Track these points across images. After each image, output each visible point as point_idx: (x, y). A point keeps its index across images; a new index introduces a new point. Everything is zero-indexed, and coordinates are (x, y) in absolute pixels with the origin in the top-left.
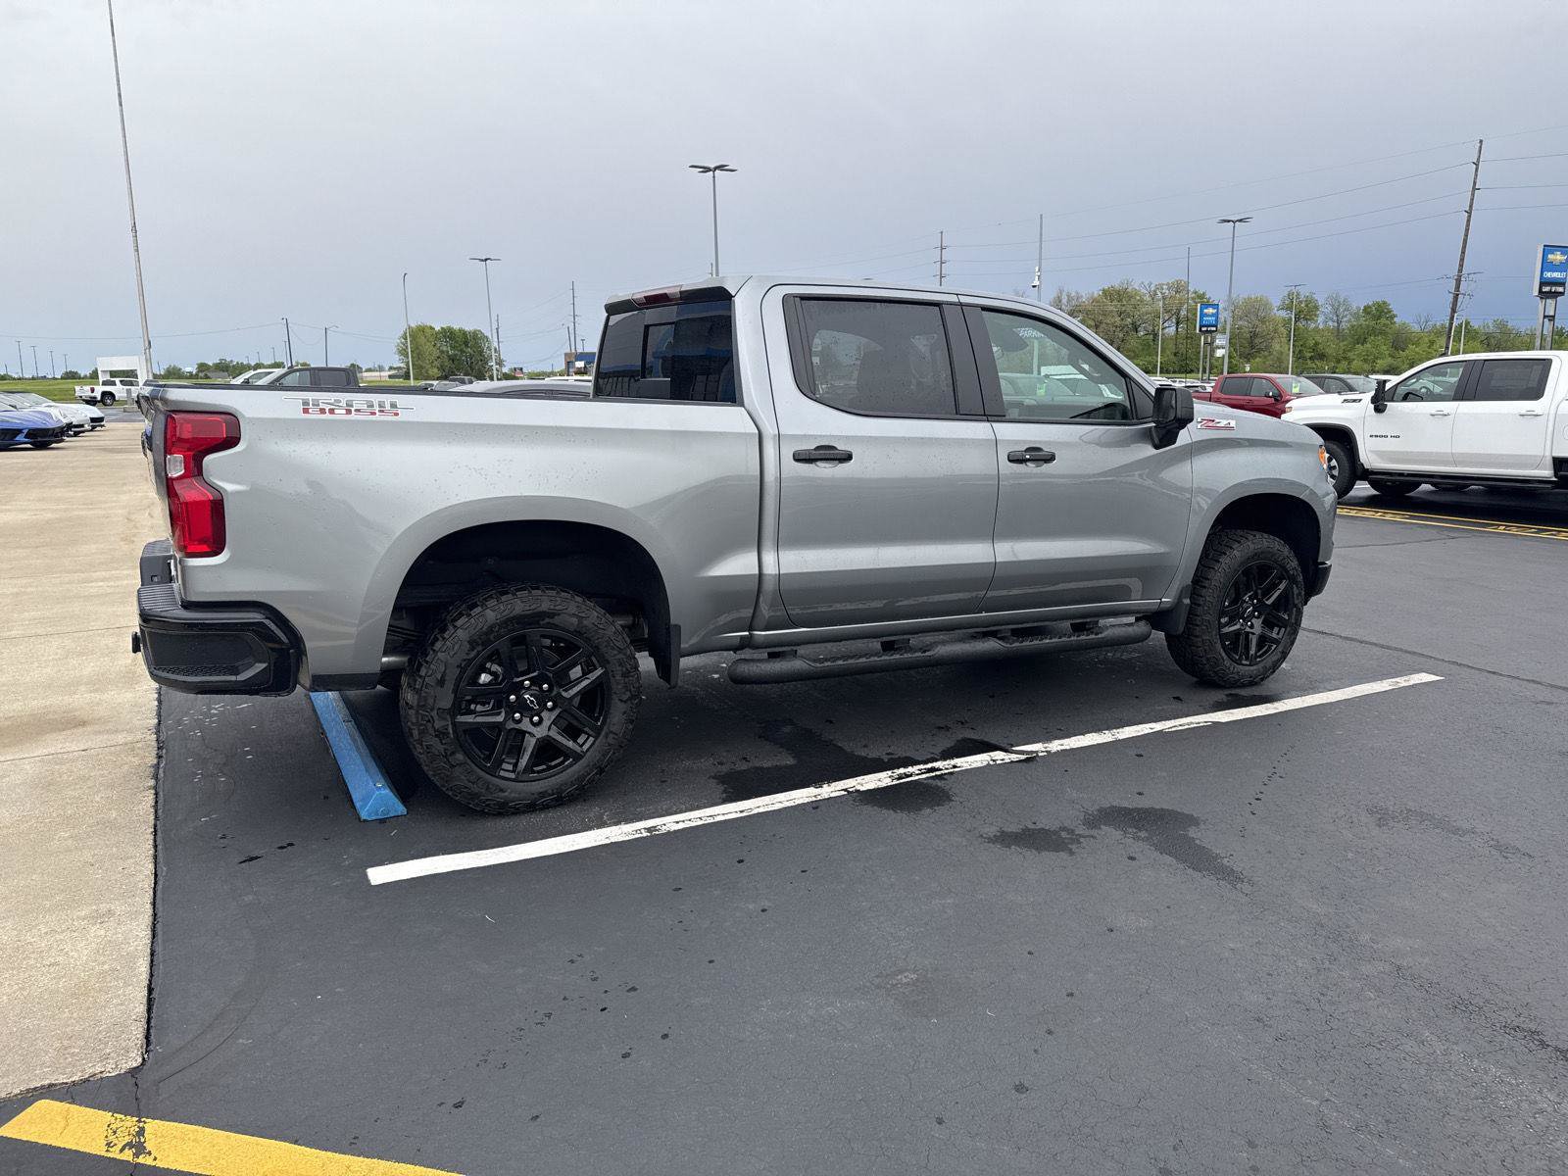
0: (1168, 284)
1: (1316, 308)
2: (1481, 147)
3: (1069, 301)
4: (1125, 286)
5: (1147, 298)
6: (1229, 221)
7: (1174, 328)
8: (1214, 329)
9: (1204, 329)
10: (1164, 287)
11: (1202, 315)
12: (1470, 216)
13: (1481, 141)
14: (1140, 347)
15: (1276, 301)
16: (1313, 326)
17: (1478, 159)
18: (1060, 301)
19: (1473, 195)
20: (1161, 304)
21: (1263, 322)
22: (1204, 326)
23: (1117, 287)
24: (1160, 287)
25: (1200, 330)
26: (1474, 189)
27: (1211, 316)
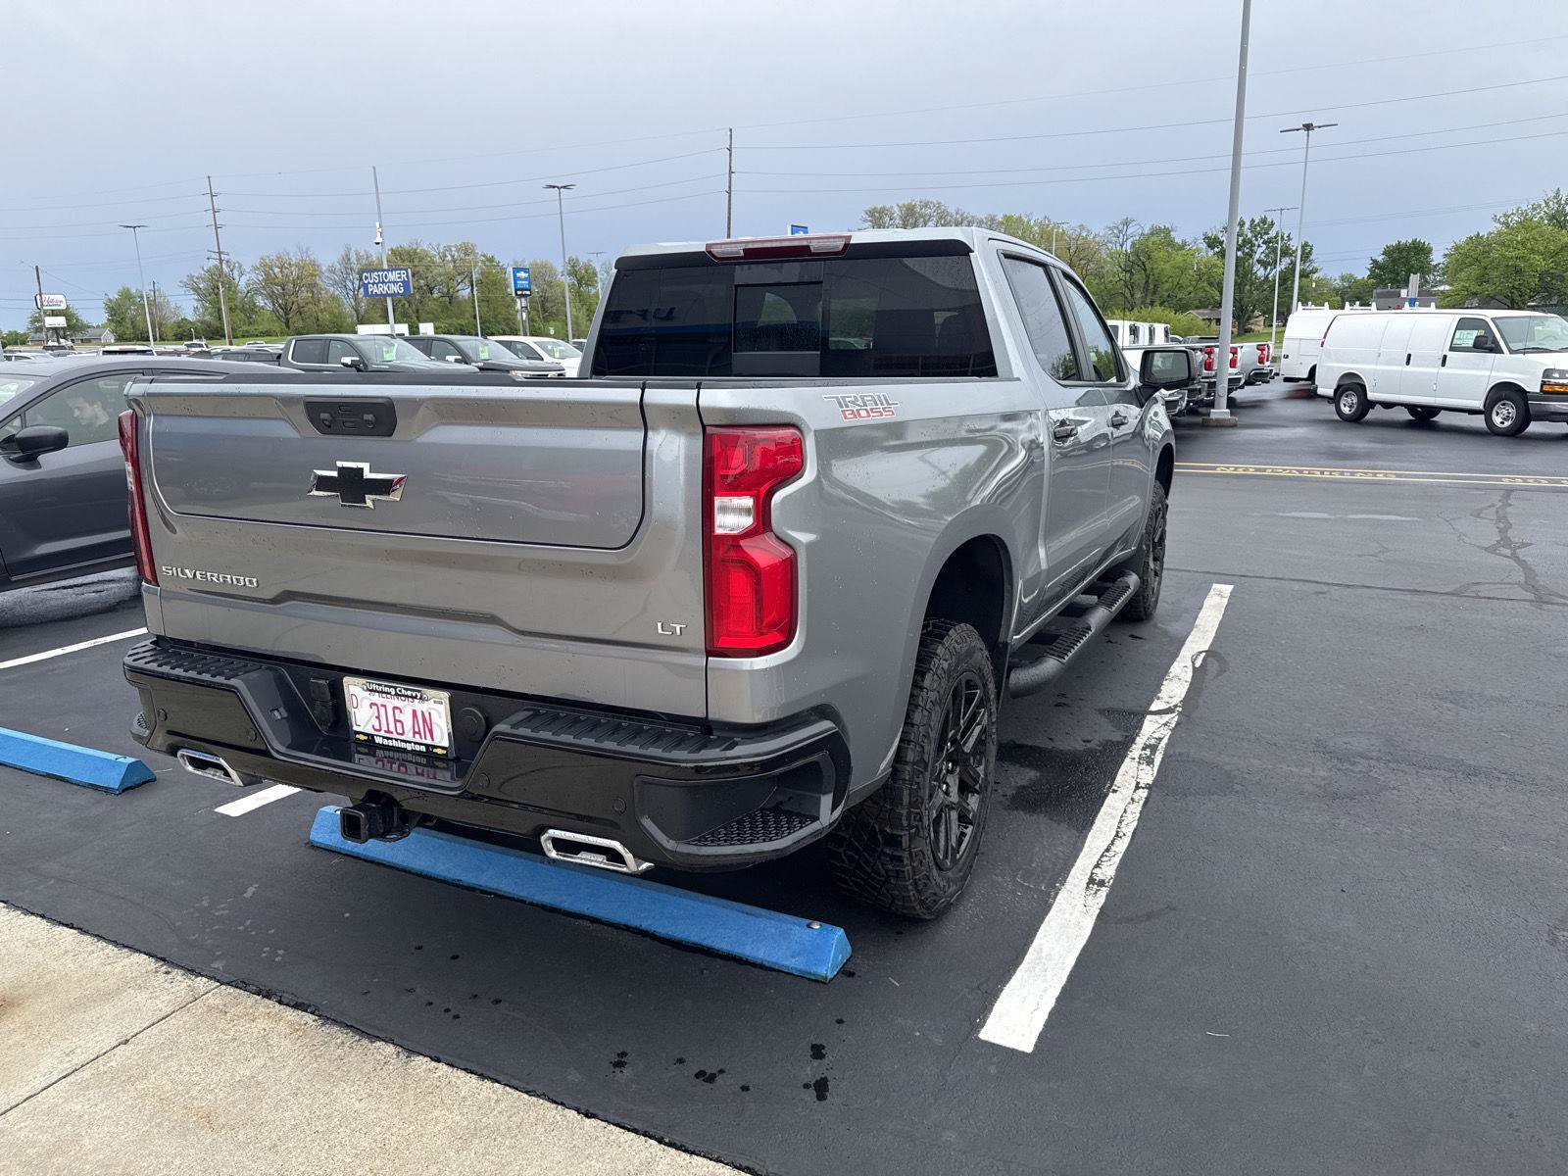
0: (456, 246)
1: (595, 274)
2: (731, 136)
3: (358, 260)
4: (415, 247)
5: (437, 260)
6: (554, 187)
7: (469, 290)
8: (528, 293)
9: (519, 293)
10: (453, 249)
11: (516, 279)
12: (730, 197)
13: (731, 130)
14: (440, 310)
15: (559, 266)
16: (593, 291)
17: (731, 146)
18: (349, 259)
19: (730, 177)
20: (451, 265)
21: (551, 287)
22: (519, 290)
23: (406, 247)
24: (448, 248)
25: (516, 294)
26: (731, 172)
27: (523, 280)
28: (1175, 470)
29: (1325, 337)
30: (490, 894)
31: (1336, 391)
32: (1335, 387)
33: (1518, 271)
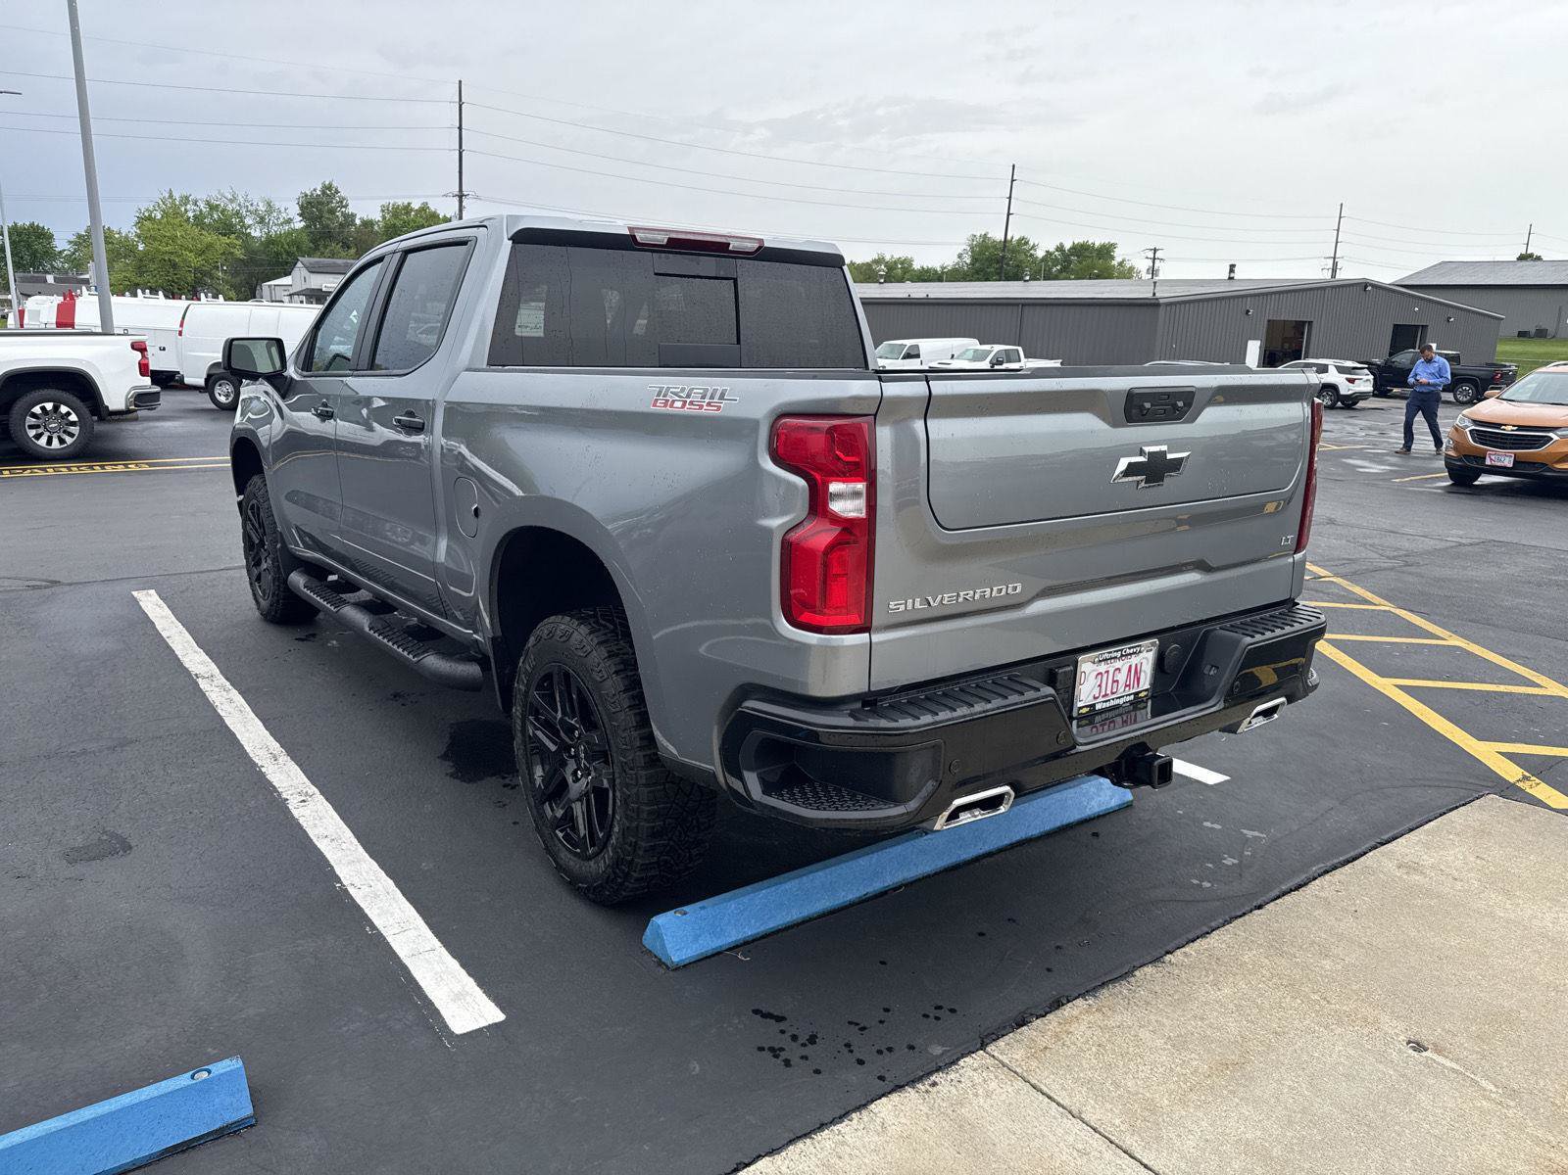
28: (230, 465)
29: (182, 325)
30: (900, 887)
31: (207, 380)
32: (205, 376)
33: (174, 266)
